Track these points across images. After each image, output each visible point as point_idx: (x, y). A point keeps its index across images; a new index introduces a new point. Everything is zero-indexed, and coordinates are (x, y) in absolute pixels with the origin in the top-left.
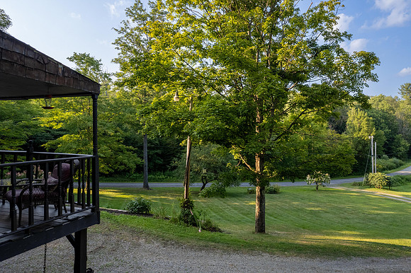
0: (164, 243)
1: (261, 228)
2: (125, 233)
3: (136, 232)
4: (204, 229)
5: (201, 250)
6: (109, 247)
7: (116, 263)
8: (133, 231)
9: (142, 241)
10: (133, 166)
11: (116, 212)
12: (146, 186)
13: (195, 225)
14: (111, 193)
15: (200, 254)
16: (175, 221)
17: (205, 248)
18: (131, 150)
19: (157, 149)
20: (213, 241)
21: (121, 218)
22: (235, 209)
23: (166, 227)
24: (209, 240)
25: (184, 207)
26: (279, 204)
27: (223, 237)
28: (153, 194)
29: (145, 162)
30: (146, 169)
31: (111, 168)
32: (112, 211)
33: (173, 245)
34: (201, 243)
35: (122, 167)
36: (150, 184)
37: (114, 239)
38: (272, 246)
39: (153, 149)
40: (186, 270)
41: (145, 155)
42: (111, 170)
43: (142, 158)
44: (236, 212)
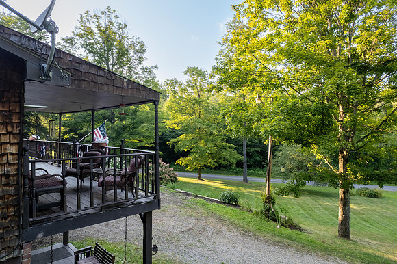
0: (243, 234)
1: (345, 232)
2: (213, 219)
3: (222, 220)
4: (283, 225)
5: (274, 245)
6: (197, 230)
7: (198, 244)
8: (220, 219)
9: (224, 229)
10: (234, 161)
11: (211, 200)
12: (246, 180)
13: (275, 220)
14: (216, 184)
15: (272, 248)
16: (257, 214)
17: (280, 244)
18: (232, 148)
19: (257, 146)
20: (288, 239)
21: (213, 206)
22: (326, 209)
23: (248, 219)
24: (285, 237)
25: (266, 202)
26: (379, 209)
27: (300, 236)
28: (250, 187)
29: (244, 158)
30: (245, 165)
31: (216, 162)
32: (208, 200)
33: (250, 236)
34: (277, 239)
35: (225, 163)
36: (249, 178)
37: (202, 223)
38: (353, 255)
39: (254, 147)
40: (255, 262)
41: (245, 152)
42: (216, 164)
43: (242, 155)
44: (326, 212)
